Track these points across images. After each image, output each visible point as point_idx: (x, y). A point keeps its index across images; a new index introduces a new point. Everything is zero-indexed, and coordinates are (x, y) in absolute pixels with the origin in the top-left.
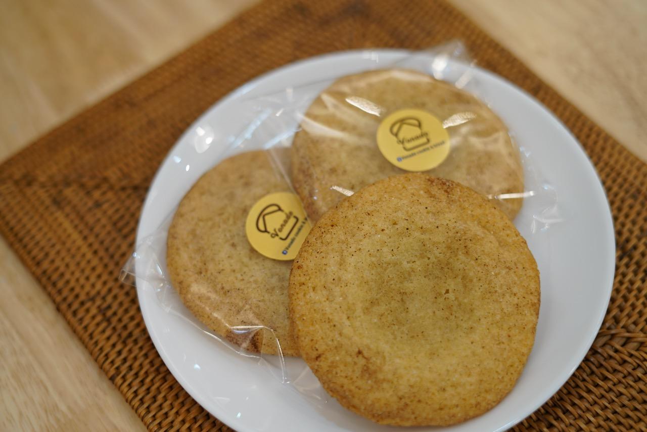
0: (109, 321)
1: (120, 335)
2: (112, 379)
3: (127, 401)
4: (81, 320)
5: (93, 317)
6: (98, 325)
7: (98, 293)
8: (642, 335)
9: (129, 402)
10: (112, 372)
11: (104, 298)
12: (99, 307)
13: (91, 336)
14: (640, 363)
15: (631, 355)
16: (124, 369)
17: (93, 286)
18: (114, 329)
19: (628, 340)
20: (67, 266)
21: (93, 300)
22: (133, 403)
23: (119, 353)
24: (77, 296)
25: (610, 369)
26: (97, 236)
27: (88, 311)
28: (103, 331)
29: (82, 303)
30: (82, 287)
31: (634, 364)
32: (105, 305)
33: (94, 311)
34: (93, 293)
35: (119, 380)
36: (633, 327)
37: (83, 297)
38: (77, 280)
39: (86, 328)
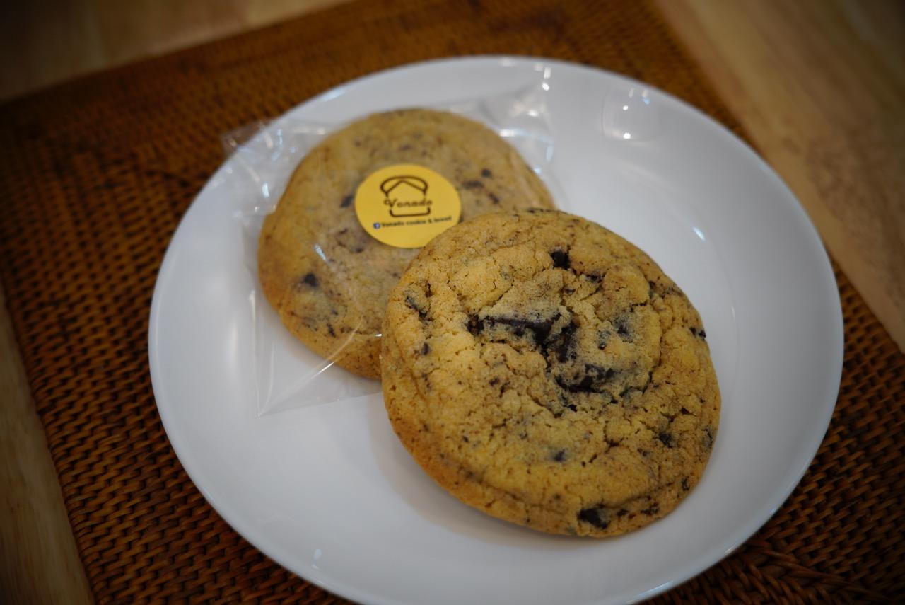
0: (66, 337)
1: (73, 359)
2: (41, 413)
3: (49, 446)
4: (31, 326)
5: (48, 327)
6: (50, 338)
7: (67, 297)
8: (793, 559)
9: (51, 448)
10: (45, 403)
11: (71, 306)
12: (61, 315)
13: (36, 350)
14: (774, 596)
15: (766, 583)
16: (62, 404)
17: (64, 286)
18: (70, 349)
19: (771, 560)
20: (40, 252)
21: (56, 304)
22: (57, 451)
23: (64, 382)
24: (38, 294)
25: (728, 592)
26: (93, 224)
27: (44, 316)
28: (54, 348)
29: (41, 305)
30: (50, 284)
31: (767, 596)
32: (70, 315)
33: (52, 318)
34: (60, 295)
35: (49, 417)
36: (784, 543)
37: (45, 297)
38: (46, 274)
39: (33, 338)
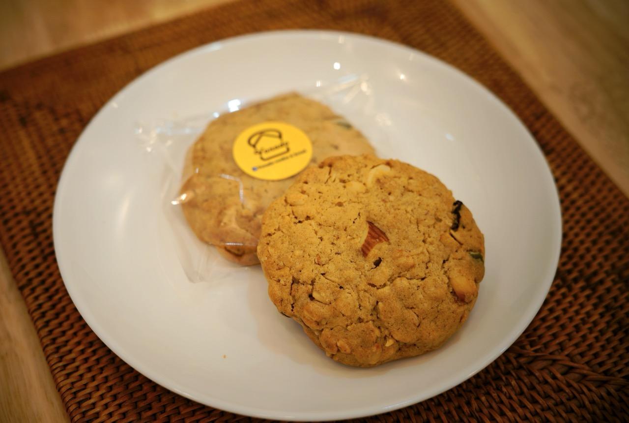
0: (36, 235)
1: (42, 251)
2: (21, 289)
3: (29, 312)
4: (10, 229)
5: (23, 229)
6: (24, 237)
7: (35, 209)
8: (587, 368)
9: (30, 313)
10: (24, 281)
11: (39, 215)
12: (31, 221)
13: (14, 246)
14: (577, 395)
15: (569, 385)
16: (36, 282)
17: (32, 201)
18: (39, 244)
19: (571, 369)
20: (14, 178)
21: (28, 214)
22: (34, 314)
23: (37, 266)
24: (13, 207)
25: (542, 393)
26: (52, 158)
27: (19, 222)
28: (28, 244)
29: (16, 215)
30: (22, 200)
31: (571, 395)
32: (38, 221)
33: (25, 223)
34: (30, 208)
35: (27, 291)
36: (579, 357)
37: (19, 209)
38: (19, 193)
39: (12, 237)
